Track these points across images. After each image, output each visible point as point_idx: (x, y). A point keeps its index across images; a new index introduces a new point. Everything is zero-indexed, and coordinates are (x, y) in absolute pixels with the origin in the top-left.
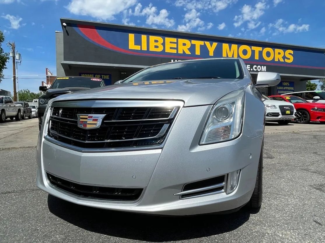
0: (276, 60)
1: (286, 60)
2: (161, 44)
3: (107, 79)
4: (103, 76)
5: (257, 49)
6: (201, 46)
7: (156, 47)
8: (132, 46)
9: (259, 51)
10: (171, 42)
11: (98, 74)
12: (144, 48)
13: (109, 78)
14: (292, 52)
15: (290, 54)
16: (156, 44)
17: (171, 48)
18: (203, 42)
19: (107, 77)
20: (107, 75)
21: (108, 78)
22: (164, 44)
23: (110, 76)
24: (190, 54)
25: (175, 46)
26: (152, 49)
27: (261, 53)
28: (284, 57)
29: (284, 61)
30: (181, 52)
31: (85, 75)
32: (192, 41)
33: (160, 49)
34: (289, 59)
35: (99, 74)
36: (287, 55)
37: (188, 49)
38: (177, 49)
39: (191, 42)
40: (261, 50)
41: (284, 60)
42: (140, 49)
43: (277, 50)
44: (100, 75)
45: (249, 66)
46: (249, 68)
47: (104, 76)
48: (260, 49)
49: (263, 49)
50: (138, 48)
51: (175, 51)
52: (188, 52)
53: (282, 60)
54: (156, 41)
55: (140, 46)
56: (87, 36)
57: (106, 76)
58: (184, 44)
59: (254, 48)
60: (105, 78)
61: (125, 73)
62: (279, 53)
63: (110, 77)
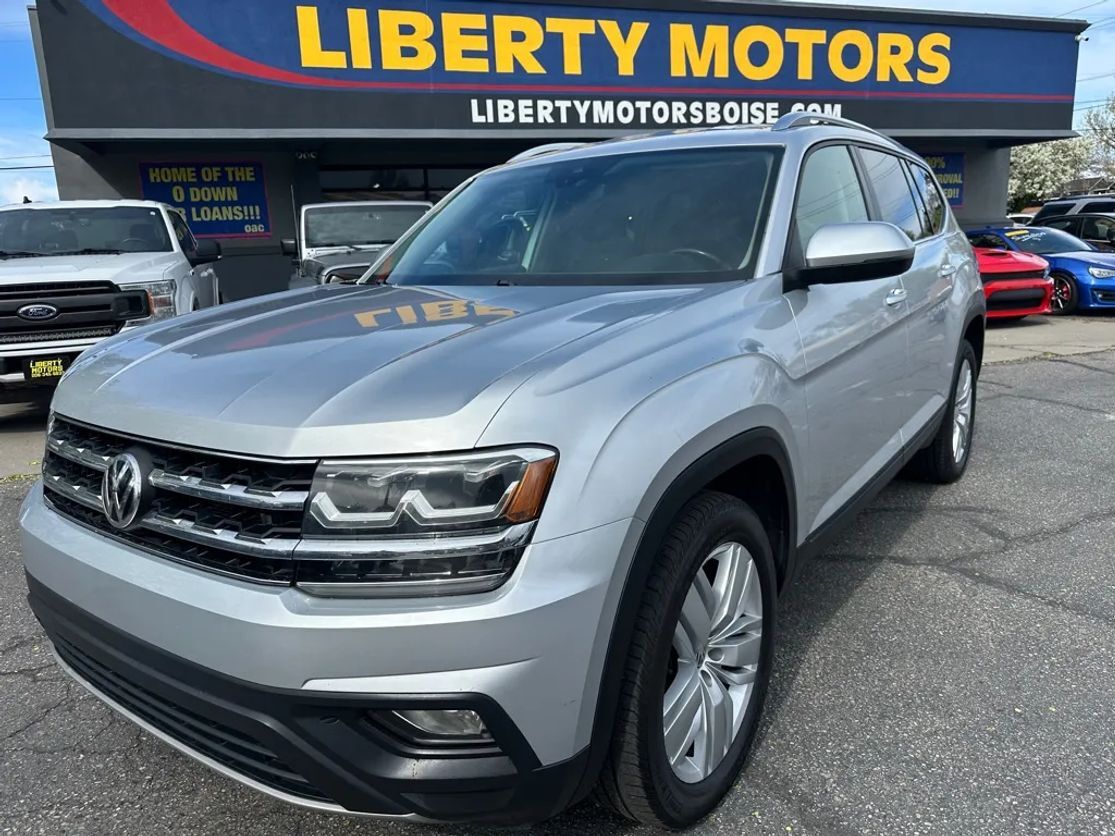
0: (883, 76)
1: (923, 77)
2: (426, 40)
3: (246, 182)
4: (229, 170)
5: (807, 39)
6: (584, 39)
7: (409, 52)
8: (313, 54)
9: (816, 47)
10: (464, 32)
11: (211, 166)
12: (362, 60)
13: (253, 179)
14: (944, 40)
15: (937, 49)
16: (408, 41)
17: (467, 54)
18: (593, 22)
19: (247, 175)
20: (244, 165)
21: (249, 179)
22: (437, 40)
23: (258, 169)
24: (544, 72)
25: (480, 43)
26: (392, 61)
27: (820, 52)
28: (915, 65)
29: (911, 80)
30: (504, 66)
31: (163, 170)
32: (549, 21)
33: (425, 60)
34: (933, 70)
35: (216, 165)
36: (927, 56)
37: (533, 53)
38: (490, 54)
39: (544, 26)
40: (824, 41)
41: (914, 74)
42: (345, 67)
43: (886, 39)
44: (219, 169)
45: (776, 105)
46: (776, 113)
47: (233, 173)
48: (820, 36)
49: (829, 38)
50: (336, 60)
51: (481, 66)
52: (534, 67)
53: (904, 76)
54: (406, 30)
55: (343, 54)
56: (131, 24)
57: (242, 169)
58: (518, 37)
59: (792, 35)
60: (238, 179)
61: (313, 157)
62: (895, 50)
63: (258, 174)
